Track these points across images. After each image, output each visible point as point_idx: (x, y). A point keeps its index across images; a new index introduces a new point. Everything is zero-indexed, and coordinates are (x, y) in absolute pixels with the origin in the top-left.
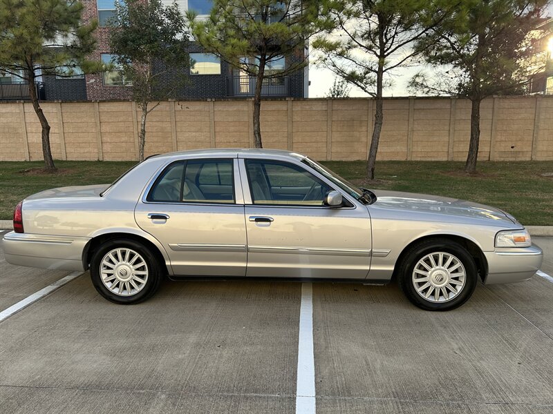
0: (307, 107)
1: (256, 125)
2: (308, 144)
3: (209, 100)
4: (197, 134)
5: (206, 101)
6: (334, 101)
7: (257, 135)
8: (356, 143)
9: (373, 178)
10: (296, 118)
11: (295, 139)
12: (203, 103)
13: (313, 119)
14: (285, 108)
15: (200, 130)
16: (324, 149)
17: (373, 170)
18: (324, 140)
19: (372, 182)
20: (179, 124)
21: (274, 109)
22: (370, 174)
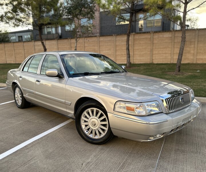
0: (161, 36)
1: (127, 45)
2: (161, 55)
3: (114, 35)
4: (108, 51)
5: (112, 35)
6: (176, 32)
7: (127, 50)
8: (187, 54)
9: (179, 71)
10: (155, 42)
11: (154, 52)
12: (111, 37)
13: (164, 42)
14: (149, 37)
15: (110, 50)
16: (170, 57)
17: (179, 67)
18: (170, 52)
19: (179, 73)
20: (101, 47)
21: (144, 37)
22: (177, 69)
